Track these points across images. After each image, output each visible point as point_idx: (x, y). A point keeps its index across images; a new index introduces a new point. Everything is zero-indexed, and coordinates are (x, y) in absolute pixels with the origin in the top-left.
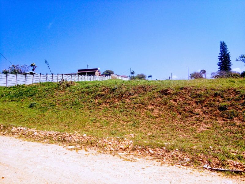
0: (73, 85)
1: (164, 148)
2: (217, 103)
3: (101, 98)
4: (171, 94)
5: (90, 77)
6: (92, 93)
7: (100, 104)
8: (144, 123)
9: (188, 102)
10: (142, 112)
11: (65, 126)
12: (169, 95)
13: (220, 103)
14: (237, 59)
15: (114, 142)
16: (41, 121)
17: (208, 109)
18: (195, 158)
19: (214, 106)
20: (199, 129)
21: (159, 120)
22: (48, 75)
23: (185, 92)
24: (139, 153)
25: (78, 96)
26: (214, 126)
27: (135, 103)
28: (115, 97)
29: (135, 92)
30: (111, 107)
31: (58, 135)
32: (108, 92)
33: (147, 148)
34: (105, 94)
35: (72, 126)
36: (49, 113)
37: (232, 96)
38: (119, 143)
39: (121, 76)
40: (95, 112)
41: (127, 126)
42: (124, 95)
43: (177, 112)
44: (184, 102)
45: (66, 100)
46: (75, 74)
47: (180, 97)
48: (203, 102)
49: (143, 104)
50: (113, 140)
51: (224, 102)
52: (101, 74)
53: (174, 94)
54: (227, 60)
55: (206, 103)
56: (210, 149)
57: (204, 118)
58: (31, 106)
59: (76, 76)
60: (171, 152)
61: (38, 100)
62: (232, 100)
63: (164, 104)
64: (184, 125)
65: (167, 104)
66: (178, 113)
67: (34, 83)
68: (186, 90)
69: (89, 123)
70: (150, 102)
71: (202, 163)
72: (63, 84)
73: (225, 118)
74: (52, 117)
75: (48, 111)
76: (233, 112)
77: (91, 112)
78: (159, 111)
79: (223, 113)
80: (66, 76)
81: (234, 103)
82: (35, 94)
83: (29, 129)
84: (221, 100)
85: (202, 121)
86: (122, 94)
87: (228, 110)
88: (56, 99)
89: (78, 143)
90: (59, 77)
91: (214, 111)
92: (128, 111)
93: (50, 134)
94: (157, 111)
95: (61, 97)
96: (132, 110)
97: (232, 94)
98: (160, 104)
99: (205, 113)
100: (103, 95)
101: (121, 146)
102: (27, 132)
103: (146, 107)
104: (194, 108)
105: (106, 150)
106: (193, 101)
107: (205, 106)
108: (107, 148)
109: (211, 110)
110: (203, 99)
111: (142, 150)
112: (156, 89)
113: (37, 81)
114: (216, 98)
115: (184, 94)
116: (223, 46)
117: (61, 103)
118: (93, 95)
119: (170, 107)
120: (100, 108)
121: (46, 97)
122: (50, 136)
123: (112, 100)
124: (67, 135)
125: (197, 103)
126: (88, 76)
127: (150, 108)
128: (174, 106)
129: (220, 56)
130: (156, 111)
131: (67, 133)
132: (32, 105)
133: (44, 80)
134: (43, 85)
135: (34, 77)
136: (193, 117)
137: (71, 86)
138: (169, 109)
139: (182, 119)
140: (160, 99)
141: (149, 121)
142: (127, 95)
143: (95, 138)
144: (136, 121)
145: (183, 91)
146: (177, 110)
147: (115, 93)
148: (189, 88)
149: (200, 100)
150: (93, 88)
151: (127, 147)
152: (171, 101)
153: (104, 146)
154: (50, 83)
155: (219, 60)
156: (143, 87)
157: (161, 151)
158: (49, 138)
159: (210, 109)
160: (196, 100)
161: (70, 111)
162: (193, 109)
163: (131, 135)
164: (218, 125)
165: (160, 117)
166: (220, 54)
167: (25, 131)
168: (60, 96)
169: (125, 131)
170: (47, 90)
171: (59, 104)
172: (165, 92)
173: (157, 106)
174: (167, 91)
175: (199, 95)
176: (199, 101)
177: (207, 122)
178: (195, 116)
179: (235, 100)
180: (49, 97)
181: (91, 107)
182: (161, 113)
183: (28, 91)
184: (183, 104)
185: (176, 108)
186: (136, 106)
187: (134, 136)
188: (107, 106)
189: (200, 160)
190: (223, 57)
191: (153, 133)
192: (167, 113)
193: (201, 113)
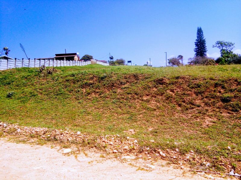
0: (55, 72)
1: (177, 150)
2: (218, 94)
3: (89, 88)
4: (167, 83)
5: (69, 62)
6: (78, 81)
7: (89, 94)
8: (141, 116)
9: (186, 92)
10: (137, 104)
11: (52, 119)
12: (164, 84)
13: (222, 94)
14: (213, 46)
15: (115, 142)
16: (22, 114)
17: (210, 100)
18: (217, 162)
19: (216, 97)
20: (205, 124)
21: (157, 113)
22: (24, 60)
23: (182, 81)
24: (148, 155)
25: (63, 85)
26: (220, 120)
27: (128, 94)
28: (105, 87)
29: (127, 81)
30: (101, 97)
31: (46, 132)
32: (96, 81)
33: (157, 149)
34: (93, 83)
35: (60, 120)
36: (31, 104)
37: (233, 86)
38: (122, 142)
39: (101, 61)
40: (85, 103)
41: (123, 119)
42: (115, 85)
43: (175, 103)
44: (183, 93)
45: (50, 89)
46: (53, 59)
47: (178, 87)
48: (203, 92)
49: (137, 95)
50: (113, 139)
51: (226, 93)
52: (80, 59)
53: (170, 84)
54: (203, 46)
55: (207, 94)
56: (229, 150)
57: (207, 110)
58: (9, 96)
59: (54, 60)
60: (187, 155)
61: (17, 89)
62: (235, 91)
63: (160, 94)
64: (187, 118)
65: (164, 95)
66: (177, 104)
67: (9, 68)
68: (183, 79)
69: (79, 116)
70: (144, 92)
71: (225, 168)
72: (44, 71)
73: (230, 110)
74: (35, 108)
75: (29, 102)
76: (238, 104)
77: (80, 103)
78: (155, 103)
79: (227, 105)
80: (44, 61)
81: (238, 94)
82: (13, 82)
83: (11, 125)
84: (222, 91)
85: (205, 114)
86: (112, 83)
87: (232, 101)
88: (37, 87)
89: (73, 142)
90: (36, 62)
91: (217, 103)
92: (121, 103)
93: (37, 132)
94: (154, 102)
95: (43, 86)
96: (125, 101)
97: (233, 84)
98: (156, 94)
99: (206, 105)
100: (91, 84)
101: (125, 147)
102: (8, 128)
103: (140, 98)
104: (194, 99)
105: (108, 152)
106: (192, 91)
107: (206, 97)
108: (109, 149)
109: (214, 102)
110: (203, 89)
111: (151, 152)
112: (150, 78)
113: (13, 67)
114: (217, 89)
115: (182, 84)
116: (200, 32)
117: (44, 93)
118: (79, 83)
119: (167, 97)
120: (89, 98)
121: (25, 85)
122: (37, 134)
123: (102, 89)
124: (58, 133)
125: (197, 94)
126: (67, 61)
127: (145, 98)
128: (171, 97)
129: (196, 42)
130: (152, 102)
131: (57, 130)
132: (10, 94)
133: (19, 65)
134: (19, 70)
135: (9, 62)
136: (194, 109)
137: (53, 74)
138: (167, 100)
139: (182, 111)
140: (155, 89)
141: (147, 113)
142: (118, 84)
143: (92, 137)
144: (132, 114)
145: (180, 80)
146: (175, 102)
147: (105, 82)
148: (185, 77)
149: (200, 90)
150: (79, 76)
151: (132, 148)
152: (168, 91)
153: (104, 147)
154: (26, 68)
155: (195, 46)
156: (135, 76)
157: (174, 153)
158: (36, 136)
159: (212, 100)
160: (196, 91)
161: (55, 102)
162: (194, 101)
163: (131, 130)
164: (224, 118)
165: (158, 109)
166: (196, 40)
167: (6, 127)
168: (42, 84)
169: (122, 125)
170: (26, 78)
171: (41, 93)
172: (160, 82)
173: (153, 96)
174: (162, 80)
175: (197, 85)
176: (199, 92)
177: (212, 115)
178: (197, 108)
179: (238, 91)
180: (29, 85)
181: (78, 97)
182: (158, 104)
183: (4, 78)
184: (182, 94)
185: (174, 99)
186: (130, 96)
187: (134, 132)
188: (97, 96)
189: (222, 165)
190: (199, 44)
191: (155, 128)
192: (165, 104)
193: (203, 105)
